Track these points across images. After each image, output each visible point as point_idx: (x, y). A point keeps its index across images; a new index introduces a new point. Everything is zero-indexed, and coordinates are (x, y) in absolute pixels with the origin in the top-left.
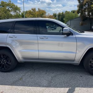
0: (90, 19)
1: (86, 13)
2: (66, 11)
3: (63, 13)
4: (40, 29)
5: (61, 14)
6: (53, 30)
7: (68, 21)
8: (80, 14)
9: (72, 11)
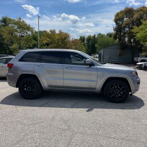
0: (132, 47)
1: (127, 39)
2: (100, 34)
3: (95, 36)
4: (66, 60)
5: (92, 38)
6: (78, 60)
7: (101, 48)
8: (118, 40)
9: (108, 35)
